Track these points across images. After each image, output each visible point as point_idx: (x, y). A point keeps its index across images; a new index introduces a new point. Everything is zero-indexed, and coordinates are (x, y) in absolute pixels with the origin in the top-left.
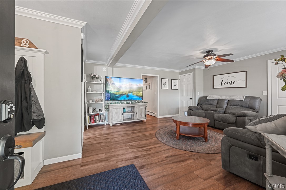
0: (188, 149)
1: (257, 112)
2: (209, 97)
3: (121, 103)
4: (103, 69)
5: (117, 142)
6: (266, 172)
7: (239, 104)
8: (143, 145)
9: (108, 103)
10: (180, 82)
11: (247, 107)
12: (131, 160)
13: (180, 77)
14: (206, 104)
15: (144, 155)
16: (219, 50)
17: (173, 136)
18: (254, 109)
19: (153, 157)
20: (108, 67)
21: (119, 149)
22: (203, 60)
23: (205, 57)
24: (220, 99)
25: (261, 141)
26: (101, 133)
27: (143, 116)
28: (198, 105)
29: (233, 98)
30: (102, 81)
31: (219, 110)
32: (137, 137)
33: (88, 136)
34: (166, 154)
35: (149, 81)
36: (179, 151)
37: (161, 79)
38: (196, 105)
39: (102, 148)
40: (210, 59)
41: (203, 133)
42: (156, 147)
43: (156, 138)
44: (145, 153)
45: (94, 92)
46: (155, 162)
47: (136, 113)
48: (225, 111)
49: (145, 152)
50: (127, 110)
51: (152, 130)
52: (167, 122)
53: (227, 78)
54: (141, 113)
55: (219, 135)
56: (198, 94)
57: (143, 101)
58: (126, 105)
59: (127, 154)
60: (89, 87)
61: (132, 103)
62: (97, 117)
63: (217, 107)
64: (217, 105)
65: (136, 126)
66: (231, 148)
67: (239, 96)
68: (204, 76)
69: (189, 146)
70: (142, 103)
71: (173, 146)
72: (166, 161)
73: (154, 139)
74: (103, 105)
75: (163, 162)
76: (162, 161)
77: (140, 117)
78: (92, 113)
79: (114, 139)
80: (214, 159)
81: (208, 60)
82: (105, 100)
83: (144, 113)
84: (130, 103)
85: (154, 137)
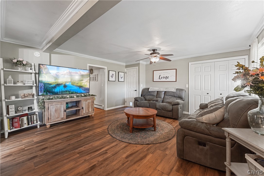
0: (144, 142)
1: (184, 101)
2: (151, 89)
3: (62, 97)
4: (35, 53)
5: (61, 151)
6: (226, 162)
7: (172, 94)
8: (97, 147)
9: (44, 99)
10: (125, 74)
11: (177, 97)
12: (85, 174)
13: (126, 70)
14: (148, 95)
15: (101, 161)
16: (162, 50)
17: (126, 129)
18: (182, 99)
19: (113, 162)
20: (43, 52)
21: (65, 161)
22: (150, 56)
23: (151, 54)
24: (159, 91)
25: (209, 130)
26: (33, 141)
27: (90, 110)
28: (141, 96)
29: (168, 90)
30: (34, 70)
31: (159, 100)
32: (87, 137)
33: (8, 151)
34: (125, 153)
35: (95, 72)
36: (136, 147)
37: (109, 71)
38: (140, 96)
39: (37, 166)
40: (155, 56)
41: (153, 123)
42: (112, 147)
43: (109, 135)
44: (102, 158)
45: (19, 84)
46: (116, 168)
47: (83, 108)
48: (163, 101)
49: (102, 156)
50: (70, 105)
51: (103, 126)
52: (115, 114)
53: (163, 74)
54: (89, 108)
55: (162, 122)
56: (142, 86)
57: (91, 93)
58: (69, 100)
59: (78, 166)
60: (10, 77)
61: (78, 96)
62: (25, 118)
63: (156, 98)
64: (157, 95)
65: (83, 123)
66: (185, 138)
67: (172, 88)
68: (146, 71)
69: (144, 138)
70: (90, 96)
71: (129, 142)
72: (127, 163)
73: (107, 136)
74: (35, 101)
75: (125, 165)
76: (123, 164)
77: (87, 112)
78: (14, 113)
79: (55, 147)
80: (167, 148)
81: (153, 57)
82: (37, 95)
83: (92, 107)
84: (75, 97)
85: (107, 135)
